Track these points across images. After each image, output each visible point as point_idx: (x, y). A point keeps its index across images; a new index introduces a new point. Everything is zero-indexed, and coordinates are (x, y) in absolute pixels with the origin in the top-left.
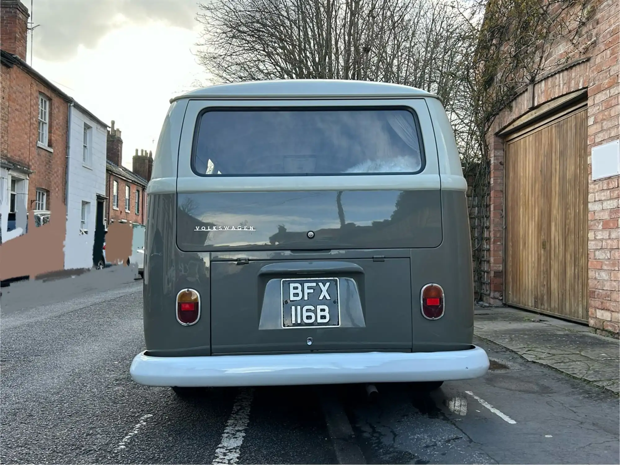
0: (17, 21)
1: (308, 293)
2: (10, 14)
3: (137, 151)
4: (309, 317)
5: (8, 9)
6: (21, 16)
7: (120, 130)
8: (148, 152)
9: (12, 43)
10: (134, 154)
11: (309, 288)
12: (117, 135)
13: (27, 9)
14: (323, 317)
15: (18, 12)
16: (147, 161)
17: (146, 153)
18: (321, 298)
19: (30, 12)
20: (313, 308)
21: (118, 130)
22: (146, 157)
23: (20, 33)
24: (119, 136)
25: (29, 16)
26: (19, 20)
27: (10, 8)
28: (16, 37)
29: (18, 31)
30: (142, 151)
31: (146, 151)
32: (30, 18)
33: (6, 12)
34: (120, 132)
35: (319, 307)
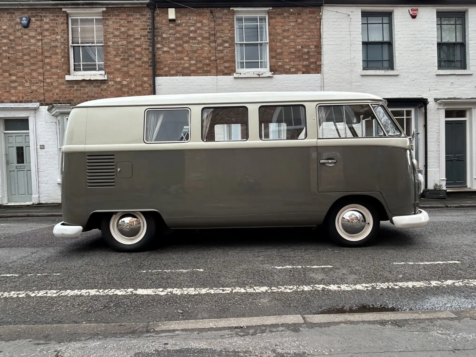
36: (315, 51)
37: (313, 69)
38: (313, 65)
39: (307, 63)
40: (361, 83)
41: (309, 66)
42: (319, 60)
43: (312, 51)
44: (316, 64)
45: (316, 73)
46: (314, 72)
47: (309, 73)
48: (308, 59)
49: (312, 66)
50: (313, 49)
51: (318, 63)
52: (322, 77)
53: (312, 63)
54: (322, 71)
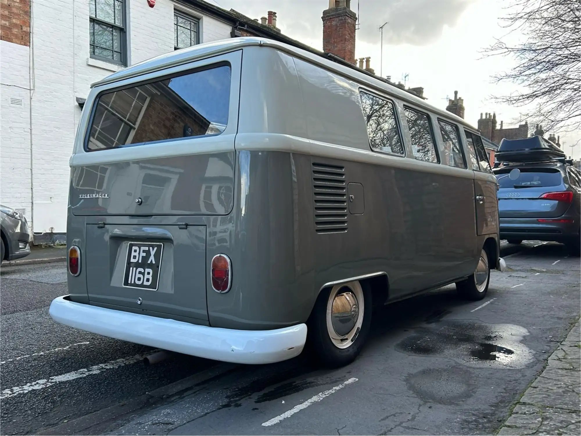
0: (346, 25)
1: (142, 256)
2: (342, 21)
3: (482, 114)
4: (139, 279)
5: (340, 18)
6: (349, 21)
7: (462, 98)
8: (492, 114)
9: (343, 43)
10: (479, 118)
11: (144, 251)
12: (460, 104)
13: (355, 14)
14: (148, 280)
15: (347, 18)
16: (490, 123)
17: (490, 116)
18: (149, 262)
19: (357, 16)
20: (143, 271)
21: (460, 98)
22: (489, 119)
23: (349, 34)
24: (461, 104)
25: (357, 19)
26: (348, 24)
27: (341, 16)
28: (345, 39)
29: (347, 33)
30: (486, 114)
31: (489, 114)
32: (357, 20)
33: (339, 20)
34: (463, 100)
35: (147, 270)
36: (20, 7)
37: (16, 36)
38: (17, 30)
39: (7, 23)
40: (88, 77)
41: (9, 29)
42: (27, 25)
43: (14, 6)
44: (22, 29)
45: (20, 44)
46: (19, 42)
47: (10, 40)
48: (10, 18)
49: (15, 31)
50: (17, 4)
51: (25, 29)
52: (31, 52)
53: (16, 25)
54: (31, 43)
